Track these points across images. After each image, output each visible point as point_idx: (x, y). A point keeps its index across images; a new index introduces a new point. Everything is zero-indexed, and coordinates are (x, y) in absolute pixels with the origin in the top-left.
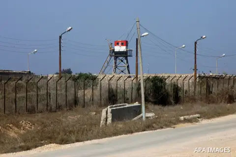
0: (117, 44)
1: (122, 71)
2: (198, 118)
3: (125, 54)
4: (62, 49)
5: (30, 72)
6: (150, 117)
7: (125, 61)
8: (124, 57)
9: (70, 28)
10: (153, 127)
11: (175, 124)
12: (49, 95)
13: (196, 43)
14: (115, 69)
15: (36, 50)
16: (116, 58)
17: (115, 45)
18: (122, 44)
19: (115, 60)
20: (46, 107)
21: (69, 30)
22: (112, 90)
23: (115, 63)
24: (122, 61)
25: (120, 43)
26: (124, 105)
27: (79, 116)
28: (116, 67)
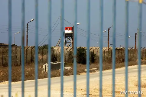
0: (67, 29)
1: (69, 45)
2: (96, 70)
3: (71, 35)
4: (28, 31)
5: (14, 44)
6: (68, 69)
7: (71, 39)
8: (70, 37)
9: (33, 19)
10: (68, 74)
11: (81, 73)
12: (16, 57)
13: (109, 29)
14: (65, 44)
15: (19, 32)
16: (66, 37)
17: (66, 30)
18: (70, 29)
19: (65, 38)
20: (14, 63)
21: (33, 21)
22: (54, 55)
23: (65, 40)
24: (69, 39)
25: (68, 29)
26: (56, 63)
27: (32, 68)
28: (66, 42)
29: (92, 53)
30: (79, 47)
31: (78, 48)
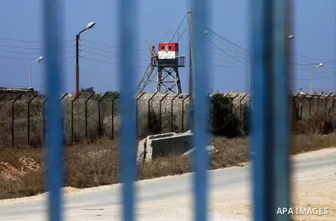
0: (162, 48)
1: (170, 89)
3: (174, 64)
5: (32, 89)
7: (175, 74)
8: (173, 67)
9: (92, 23)
14: (160, 85)
15: (41, 58)
16: (160, 69)
17: (160, 50)
18: (170, 49)
19: (159, 71)
21: (91, 27)
22: (154, 114)
23: (160, 76)
24: (170, 74)
25: (166, 47)
26: (170, 135)
27: (105, 151)
28: (161, 82)
29: (246, 108)
30: (215, 93)
31: (211, 95)
